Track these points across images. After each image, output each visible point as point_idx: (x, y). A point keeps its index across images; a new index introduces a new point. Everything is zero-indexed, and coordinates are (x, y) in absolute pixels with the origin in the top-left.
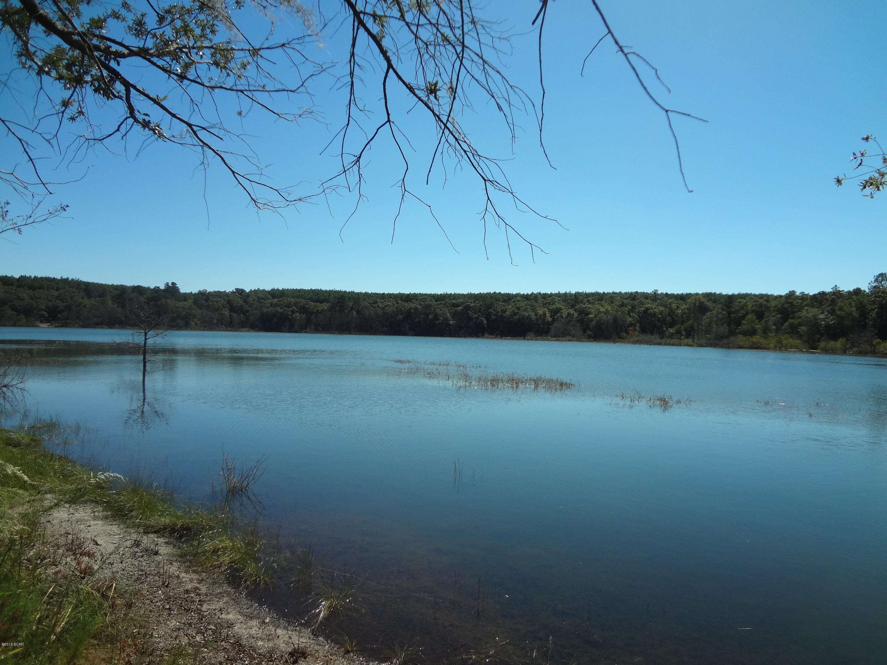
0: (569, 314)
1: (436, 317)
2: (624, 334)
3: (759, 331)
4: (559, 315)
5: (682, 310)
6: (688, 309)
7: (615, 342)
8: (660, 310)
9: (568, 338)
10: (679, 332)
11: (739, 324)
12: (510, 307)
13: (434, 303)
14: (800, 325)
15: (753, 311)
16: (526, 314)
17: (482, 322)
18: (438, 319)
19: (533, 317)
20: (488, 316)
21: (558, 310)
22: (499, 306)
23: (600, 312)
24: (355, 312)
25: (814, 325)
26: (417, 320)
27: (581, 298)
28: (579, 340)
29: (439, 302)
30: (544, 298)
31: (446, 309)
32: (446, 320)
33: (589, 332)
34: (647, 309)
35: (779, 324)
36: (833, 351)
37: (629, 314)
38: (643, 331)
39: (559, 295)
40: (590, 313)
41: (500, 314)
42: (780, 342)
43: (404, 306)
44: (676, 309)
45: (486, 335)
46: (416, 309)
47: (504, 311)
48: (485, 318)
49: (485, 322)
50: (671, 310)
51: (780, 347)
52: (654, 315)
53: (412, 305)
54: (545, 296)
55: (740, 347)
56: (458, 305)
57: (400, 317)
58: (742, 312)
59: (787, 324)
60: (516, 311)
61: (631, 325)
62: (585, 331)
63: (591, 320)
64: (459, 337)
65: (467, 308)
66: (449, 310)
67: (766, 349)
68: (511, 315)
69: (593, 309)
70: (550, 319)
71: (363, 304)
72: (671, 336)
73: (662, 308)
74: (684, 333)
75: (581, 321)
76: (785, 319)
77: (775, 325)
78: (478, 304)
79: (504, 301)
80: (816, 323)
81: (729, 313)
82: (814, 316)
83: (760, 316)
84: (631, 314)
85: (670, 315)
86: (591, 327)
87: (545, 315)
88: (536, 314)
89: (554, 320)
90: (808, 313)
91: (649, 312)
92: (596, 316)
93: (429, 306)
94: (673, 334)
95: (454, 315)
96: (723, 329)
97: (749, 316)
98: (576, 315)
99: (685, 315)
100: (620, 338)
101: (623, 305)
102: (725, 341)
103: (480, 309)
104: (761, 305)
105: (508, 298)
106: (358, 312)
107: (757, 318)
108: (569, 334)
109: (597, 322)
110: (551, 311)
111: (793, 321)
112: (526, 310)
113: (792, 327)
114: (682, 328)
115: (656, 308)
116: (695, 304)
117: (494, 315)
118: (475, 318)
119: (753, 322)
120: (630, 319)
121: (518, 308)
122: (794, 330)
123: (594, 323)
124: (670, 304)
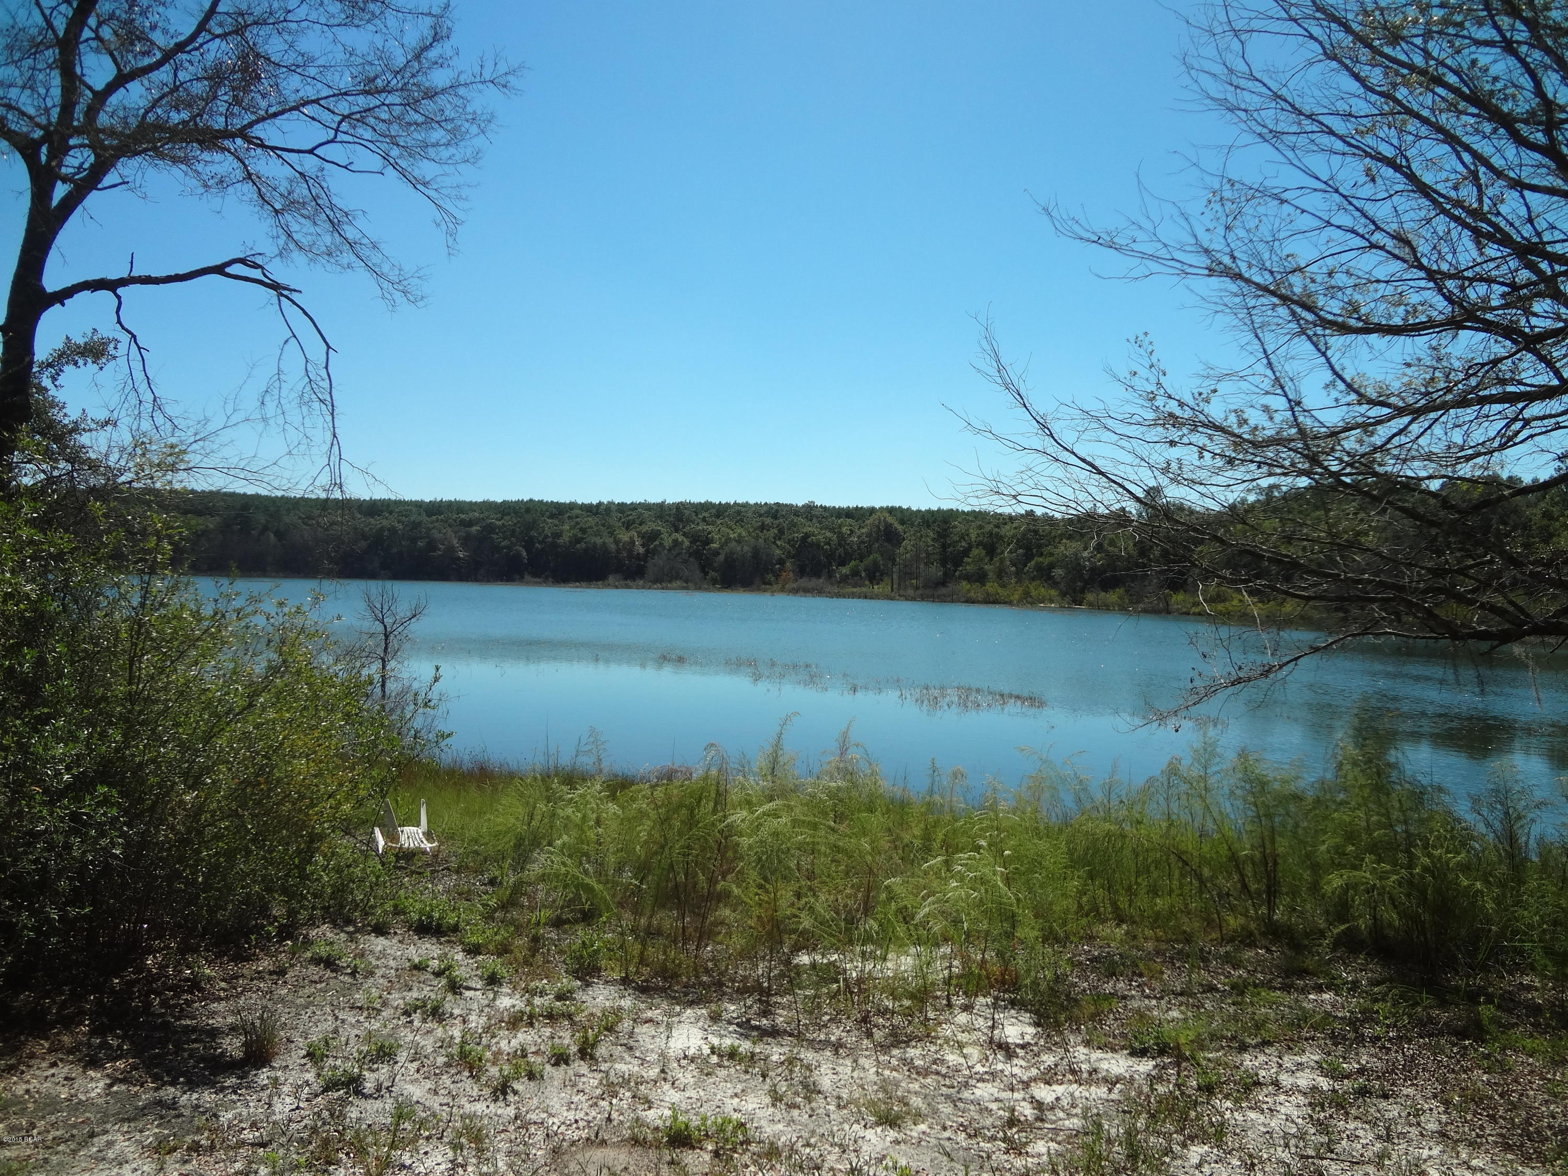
0: (675, 542)
1: (432, 545)
2: (770, 577)
3: (991, 575)
4: (657, 543)
5: (859, 537)
6: (869, 535)
7: (758, 589)
8: (825, 538)
9: (679, 583)
10: (855, 573)
11: (958, 562)
12: (566, 527)
13: (424, 518)
14: (1052, 566)
15: (979, 544)
16: (599, 541)
17: (518, 555)
18: (435, 549)
19: (613, 547)
20: (529, 544)
21: (655, 535)
22: (548, 526)
23: (728, 540)
24: (272, 535)
25: (1074, 567)
26: (395, 550)
27: (687, 512)
28: (699, 588)
29: (434, 518)
30: (622, 512)
31: (449, 530)
32: (451, 549)
33: (712, 574)
34: (807, 536)
35: (1020, 564)
36: (1106, 608)
37: (774, 543)
38: (802, 572)
39: (647, 507)
40: (712, 541)
41: (550, 540)
42: (1027, 594)
43: (369, 524)
44: (850, 535)
45: (527, 577)
46: (393, 530)
47: (558, 535)
48: (524, 547)
49: (524, 554)
50: (841, 537)
51: (1028, 600)
52: (818, 545)
53: (385, 523)
54: (622, 507)
55: (970, 601)
56: (470, 523)
57: (363, 544)
58: (964, 544)
59: (1033, 563)
60: (580, 535)
61: (781, 562)
62: (704, 570)
63: (716, 553)
64: (476, 580)
65: (490, 529)
66: (456, 533)
67: (1005, 603)
68: (570, 542)
69: (717, 533)
70: (641, 550)
71: (287, 520)
72: (844, 580)
73: (829, 534)
74: (863, 574)
75: (697, 554)
76: (1028, 557)
77: (1014, 565)
78: (509, 521)
79: (552, 516)
80: (1079, 564)
81: (944, 546)
82: (1076, 554)
83: (991, 551)
84: (779, 543)
85: (840, 545)
86: (715, 565)
87: (632, 542)
88: (617, 542)
89: (647, 551)
90: (1066, 549)
91: (809, 540)
92: (721, 547)
93: (416, 525)
94: (847, 576)
95: (466, 541)
96: (936, 571)
97: (975, 552)
98: (687, 543)
99: (862, 546)
100: (765, 583)
101: (763, 527)
102: (943, 591)
103: (514, 531)
104: (991, 534)
105: (559, 511)
106: (278, 534)
107: (987, 554)
108: (677, 577)
109: (726, 558)
110: (642, 535)
111: (1041, 559)
112: (598, 534)
113: (1039, 568)
114: (862, 567)
115: (820, 535)
116: (878, 527)
117: (539, 542)
118: (505, 547)
119: (981, 560)
120: (778, 552)
121: (583, 531)
122: (1045, 575)
123: (721, 558)
124: (840, 526)
